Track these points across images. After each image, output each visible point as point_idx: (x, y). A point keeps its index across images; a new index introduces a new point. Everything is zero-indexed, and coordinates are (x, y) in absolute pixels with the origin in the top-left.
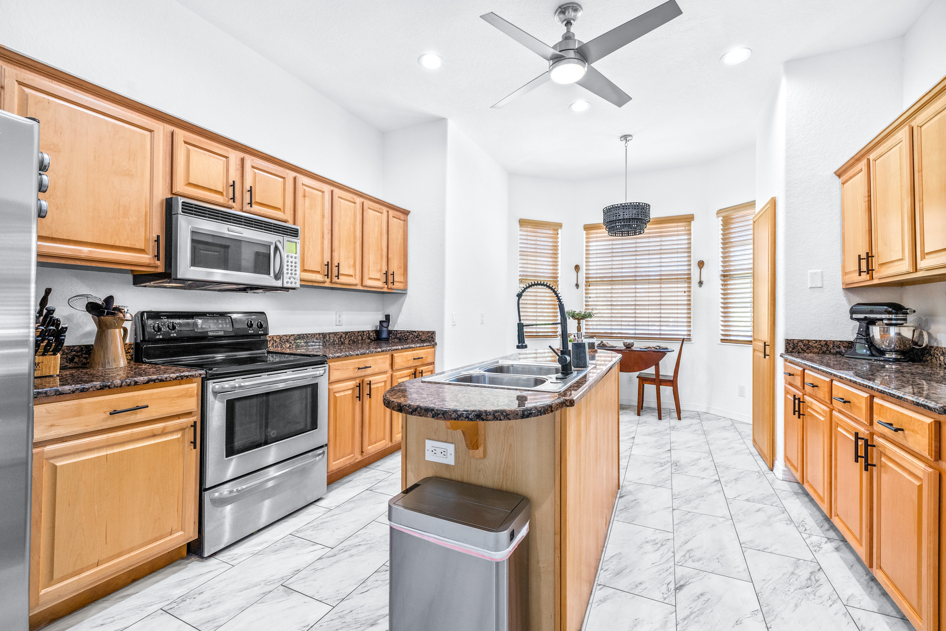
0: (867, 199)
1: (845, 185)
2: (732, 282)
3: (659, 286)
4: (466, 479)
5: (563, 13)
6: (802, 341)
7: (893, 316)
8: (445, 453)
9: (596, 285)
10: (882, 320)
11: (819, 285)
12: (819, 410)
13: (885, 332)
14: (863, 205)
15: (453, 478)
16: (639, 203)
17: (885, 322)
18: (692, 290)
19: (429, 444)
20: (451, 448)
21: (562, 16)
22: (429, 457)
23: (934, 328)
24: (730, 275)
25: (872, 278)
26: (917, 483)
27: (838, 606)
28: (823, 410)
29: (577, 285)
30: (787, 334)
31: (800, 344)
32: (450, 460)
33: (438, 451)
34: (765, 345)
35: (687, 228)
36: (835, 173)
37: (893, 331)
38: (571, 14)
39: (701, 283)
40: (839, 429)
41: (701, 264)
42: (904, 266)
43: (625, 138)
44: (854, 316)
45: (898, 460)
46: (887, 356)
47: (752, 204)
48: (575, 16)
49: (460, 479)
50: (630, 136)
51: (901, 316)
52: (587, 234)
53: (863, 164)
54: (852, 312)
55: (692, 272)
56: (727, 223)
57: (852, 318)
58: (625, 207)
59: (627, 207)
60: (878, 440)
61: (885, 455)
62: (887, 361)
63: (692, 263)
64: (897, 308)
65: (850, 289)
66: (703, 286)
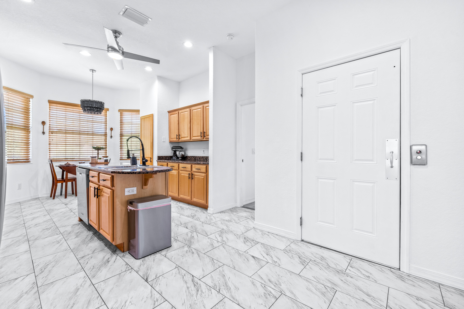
0: (178, 121)
1: (171, 116)
2: (123, 137)
3: (92, 137)
4: (140, 197)
5: (115, 34)
6: (161, 156)
7: (181, 149)
8: (133, 191)
9: (57, 133)
10: (178, 150)
11: (165, 141)
12: (175, 172)
13: (179, 153)
14: (177, 122)
15: (136, 198)
16: (102, 102)
17: (179, 151)
18: (107, 139)
19: (126, 190)
20: (135, 189)
21: (114, 34)
22: (126, 194)
23: (186, 152)
24: (123, 135)
25: (179, 140)
26: (203, 177)
27: (188, 209)
28: (176, 172)
29: (44, 133)
30: (158, 155)
31: (161, 157)
32: (135, 192)
33: (131, 191)
34: (151, 158)
35: (105, 113)
36: (168, 111)
37: (181, 153)
38: (117, 35)
39: (111, 137)
40: (182, 174)
41: (112, 129)
42: (188, 138)
43: (93, 70)
44: (173, 149)
45: (199, 175)
46: (179, 159)
47: (138, 111)
48: (119, 36)
49: (138, 197)
50: (95, 71)
51: (182, 149)
52: (49, 105)
53: (177, 112)
54: (172, 148)
55: (107, 132)
56: (121, 115)
57: (172, 150)
58: (96, 102)
59: (97, 102)
60: (193, 173)
61: (195, 175)
62: (179, 160)
63: (108, 128)
64: (181, 148)
65: (171, 142)
66: (112, 138)
